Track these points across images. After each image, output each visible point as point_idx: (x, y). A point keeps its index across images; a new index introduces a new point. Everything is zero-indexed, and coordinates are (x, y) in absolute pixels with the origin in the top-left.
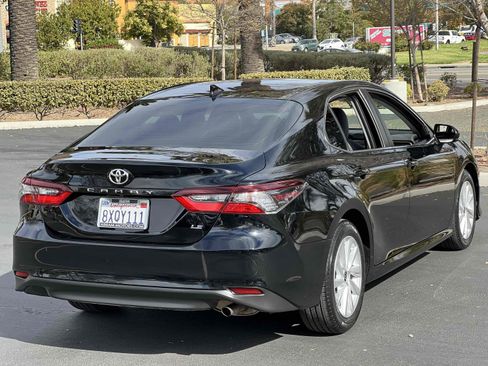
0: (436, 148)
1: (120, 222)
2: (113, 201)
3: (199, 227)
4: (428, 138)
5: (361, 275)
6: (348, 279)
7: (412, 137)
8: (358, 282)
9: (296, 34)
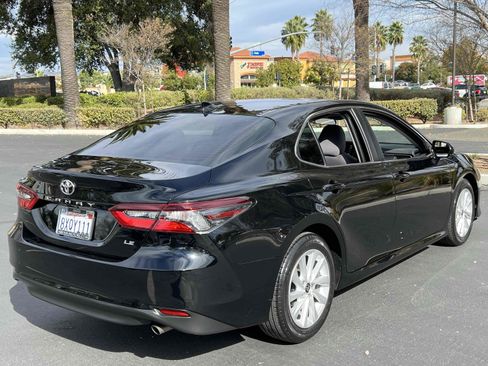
0: (434, 162)
1: (72, 231)
2: (70, 210)
3: (131, 243)
4: (428, 152)
5: (329, 285)
6: (311, 290)
7: (412, 150)
8: (325, 292)
9: (407, 80)
